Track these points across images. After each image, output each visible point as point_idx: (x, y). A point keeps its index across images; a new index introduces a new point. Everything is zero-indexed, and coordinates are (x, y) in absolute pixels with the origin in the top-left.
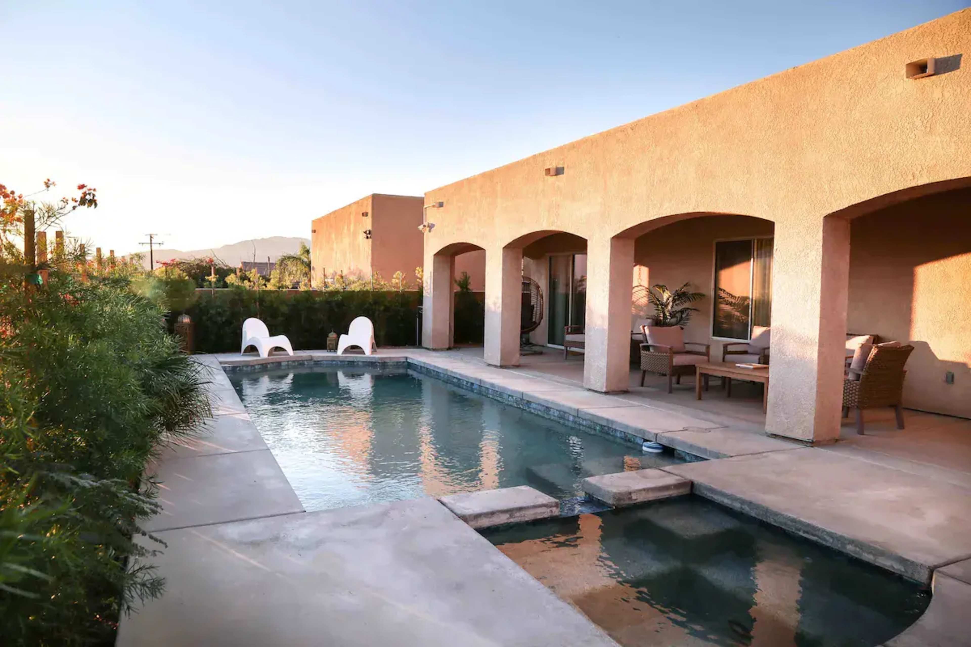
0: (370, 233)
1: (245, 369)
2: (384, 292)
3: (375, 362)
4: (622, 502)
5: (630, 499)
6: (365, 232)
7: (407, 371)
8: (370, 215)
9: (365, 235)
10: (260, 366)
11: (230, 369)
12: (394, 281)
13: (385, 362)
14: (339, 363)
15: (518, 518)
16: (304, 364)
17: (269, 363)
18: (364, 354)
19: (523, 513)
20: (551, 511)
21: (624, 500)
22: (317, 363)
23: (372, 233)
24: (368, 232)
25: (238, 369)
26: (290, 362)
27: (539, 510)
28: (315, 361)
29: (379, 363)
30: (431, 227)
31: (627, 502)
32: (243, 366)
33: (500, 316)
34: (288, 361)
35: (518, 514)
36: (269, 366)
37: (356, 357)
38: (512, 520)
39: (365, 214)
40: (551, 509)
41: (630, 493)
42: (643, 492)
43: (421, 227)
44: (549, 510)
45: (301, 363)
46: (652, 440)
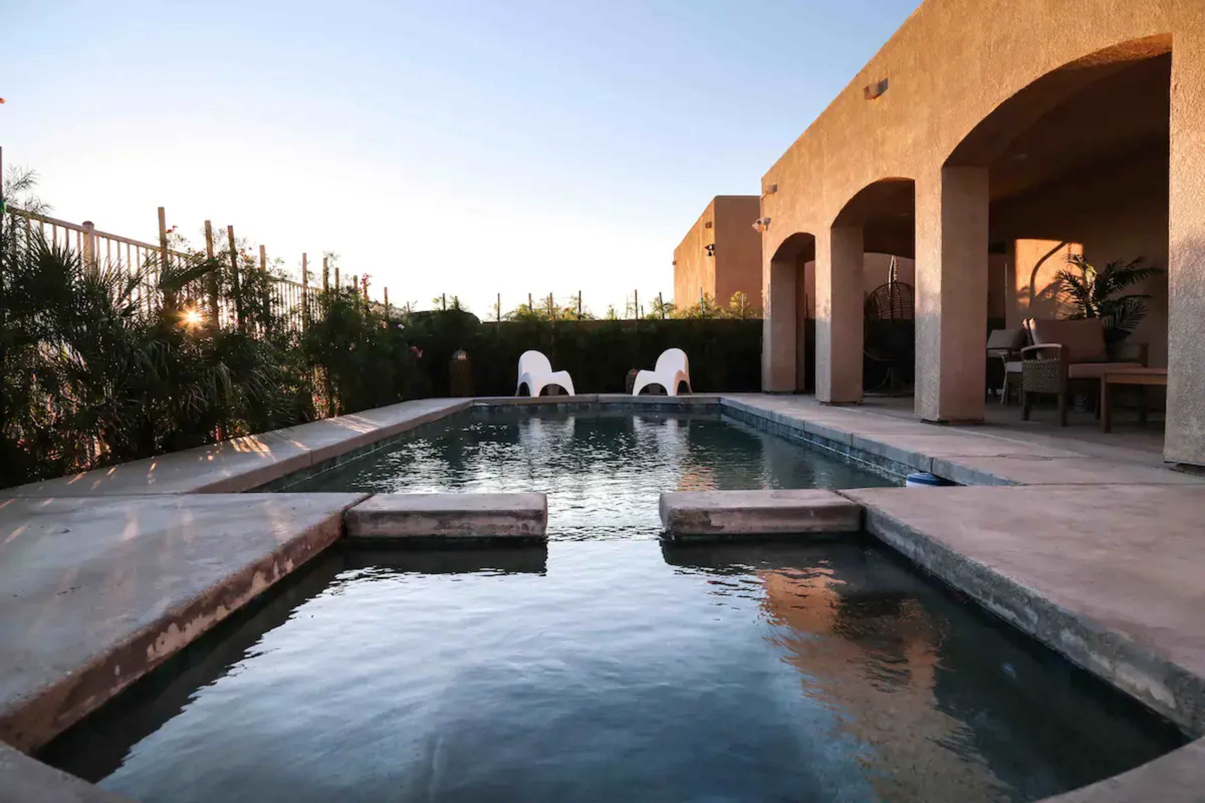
0: (713, 249)
1: (504, 409)
2: (715, 320)
3: (676, 404)
4: (686, 529)
5: (707, 524)
6: (707, 248)
7: (720, 417)
8: (713, 225)
9: (707, 251)
10: (526, 407)
11: (487, 408)
12: (733, 304)
13: (688, 404)
14: (632, 406)
15: (455, 529)
16: (588, 407)
17: (539, 404)
18: (667, 395)
19: (464, 521)
20: (525, 526)
21: (691, 525)
22: (605, 406)
23: (715, 247)
24: (711, 247)
25: (497, 408)
26: (569, 404)
27: (498, 522)
28: (602, 403)
29: (681, 405)
30: (768, 222)
31: (699, 530)
32: (502, 406)
33: (829, 327)
34: (566, 403)
35: (456, 523)
36: (539, 408)
37: (653, 399)
38: (443, 531)
39: (708, 225)
40: (525, 522)
41: (706, 513)
42: (738, 515)
43: (756, 226)
44: (520, 524)
45: (584, 406)
46: (926, 470)
